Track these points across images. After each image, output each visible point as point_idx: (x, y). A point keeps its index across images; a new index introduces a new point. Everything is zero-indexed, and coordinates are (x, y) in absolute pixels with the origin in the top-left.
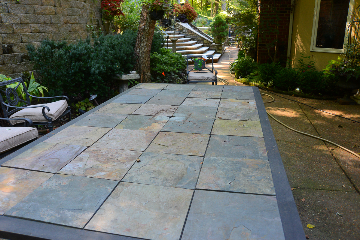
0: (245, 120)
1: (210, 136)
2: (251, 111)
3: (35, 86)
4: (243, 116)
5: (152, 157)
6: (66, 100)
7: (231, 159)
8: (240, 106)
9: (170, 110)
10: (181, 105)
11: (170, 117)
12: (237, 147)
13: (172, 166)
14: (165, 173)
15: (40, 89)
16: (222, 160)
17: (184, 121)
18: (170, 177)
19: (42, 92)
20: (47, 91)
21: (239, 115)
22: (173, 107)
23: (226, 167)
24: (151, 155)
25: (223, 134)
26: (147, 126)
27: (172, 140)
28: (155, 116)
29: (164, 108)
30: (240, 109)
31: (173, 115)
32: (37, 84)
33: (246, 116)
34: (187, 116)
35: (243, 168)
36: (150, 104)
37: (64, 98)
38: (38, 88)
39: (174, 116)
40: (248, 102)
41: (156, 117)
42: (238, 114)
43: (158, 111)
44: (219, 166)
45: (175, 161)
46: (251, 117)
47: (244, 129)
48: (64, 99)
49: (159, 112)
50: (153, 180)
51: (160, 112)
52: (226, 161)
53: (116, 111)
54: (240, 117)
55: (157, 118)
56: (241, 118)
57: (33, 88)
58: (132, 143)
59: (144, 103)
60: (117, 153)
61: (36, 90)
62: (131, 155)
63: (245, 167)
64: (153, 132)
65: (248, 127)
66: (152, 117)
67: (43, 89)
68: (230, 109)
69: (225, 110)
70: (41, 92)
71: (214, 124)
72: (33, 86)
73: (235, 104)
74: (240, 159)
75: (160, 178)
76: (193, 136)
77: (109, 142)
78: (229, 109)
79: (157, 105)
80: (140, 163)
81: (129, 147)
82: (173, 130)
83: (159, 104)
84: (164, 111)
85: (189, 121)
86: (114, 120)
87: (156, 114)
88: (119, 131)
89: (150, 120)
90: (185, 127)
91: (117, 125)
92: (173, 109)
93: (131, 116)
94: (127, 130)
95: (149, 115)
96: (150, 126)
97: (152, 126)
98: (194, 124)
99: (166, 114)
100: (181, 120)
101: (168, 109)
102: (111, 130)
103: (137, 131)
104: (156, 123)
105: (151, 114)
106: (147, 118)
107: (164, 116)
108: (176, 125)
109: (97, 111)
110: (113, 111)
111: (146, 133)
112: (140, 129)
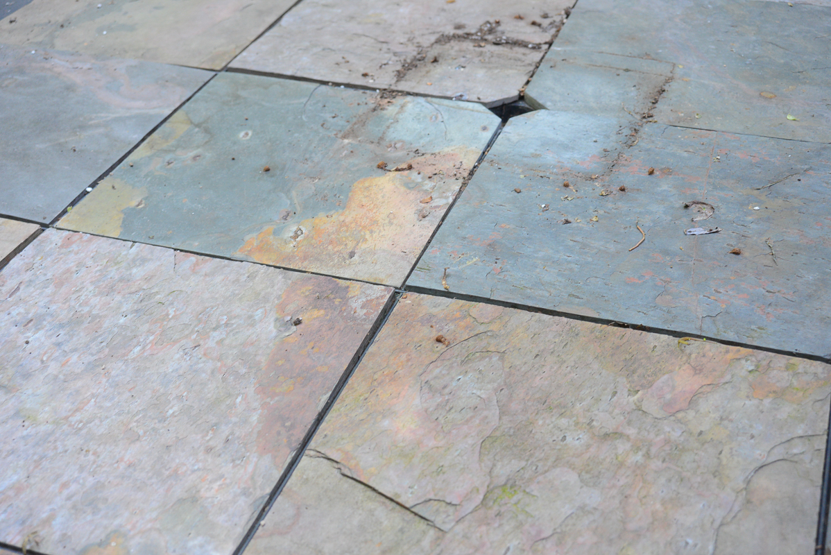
11: (506, 110)
26: (310, 208)
28: (389, 93)
31: (532, 92)
34: (634, 96)
39: (534, 106)
41: (400, 100)
51: (435, 52)
66: (370, 98)
84: (468, 45)
85: (651, 173)
86: (82, 127)
87: (400, 76)
88: (80, 265)
89: (346, 141)
90: (612, 248)
91: (93, 185)
92: (534, 23)
93: (223, 83)
94: (144, 260)
95: (348, 86)
96: (337, 217)
97: (349, 216)
98: (687, 207)
99: (481, 73)
100: (584, 156)
101: (498, 23)
102: (27, 242)
103: (219, 278)
104: (387, 183)
105: (365, 75)
106: (328, 116)
107: (460, 98)
108: (546, 209)
109: (5, 23)
110: (109, 30)
111: (282, 308)
112: (252, 240)
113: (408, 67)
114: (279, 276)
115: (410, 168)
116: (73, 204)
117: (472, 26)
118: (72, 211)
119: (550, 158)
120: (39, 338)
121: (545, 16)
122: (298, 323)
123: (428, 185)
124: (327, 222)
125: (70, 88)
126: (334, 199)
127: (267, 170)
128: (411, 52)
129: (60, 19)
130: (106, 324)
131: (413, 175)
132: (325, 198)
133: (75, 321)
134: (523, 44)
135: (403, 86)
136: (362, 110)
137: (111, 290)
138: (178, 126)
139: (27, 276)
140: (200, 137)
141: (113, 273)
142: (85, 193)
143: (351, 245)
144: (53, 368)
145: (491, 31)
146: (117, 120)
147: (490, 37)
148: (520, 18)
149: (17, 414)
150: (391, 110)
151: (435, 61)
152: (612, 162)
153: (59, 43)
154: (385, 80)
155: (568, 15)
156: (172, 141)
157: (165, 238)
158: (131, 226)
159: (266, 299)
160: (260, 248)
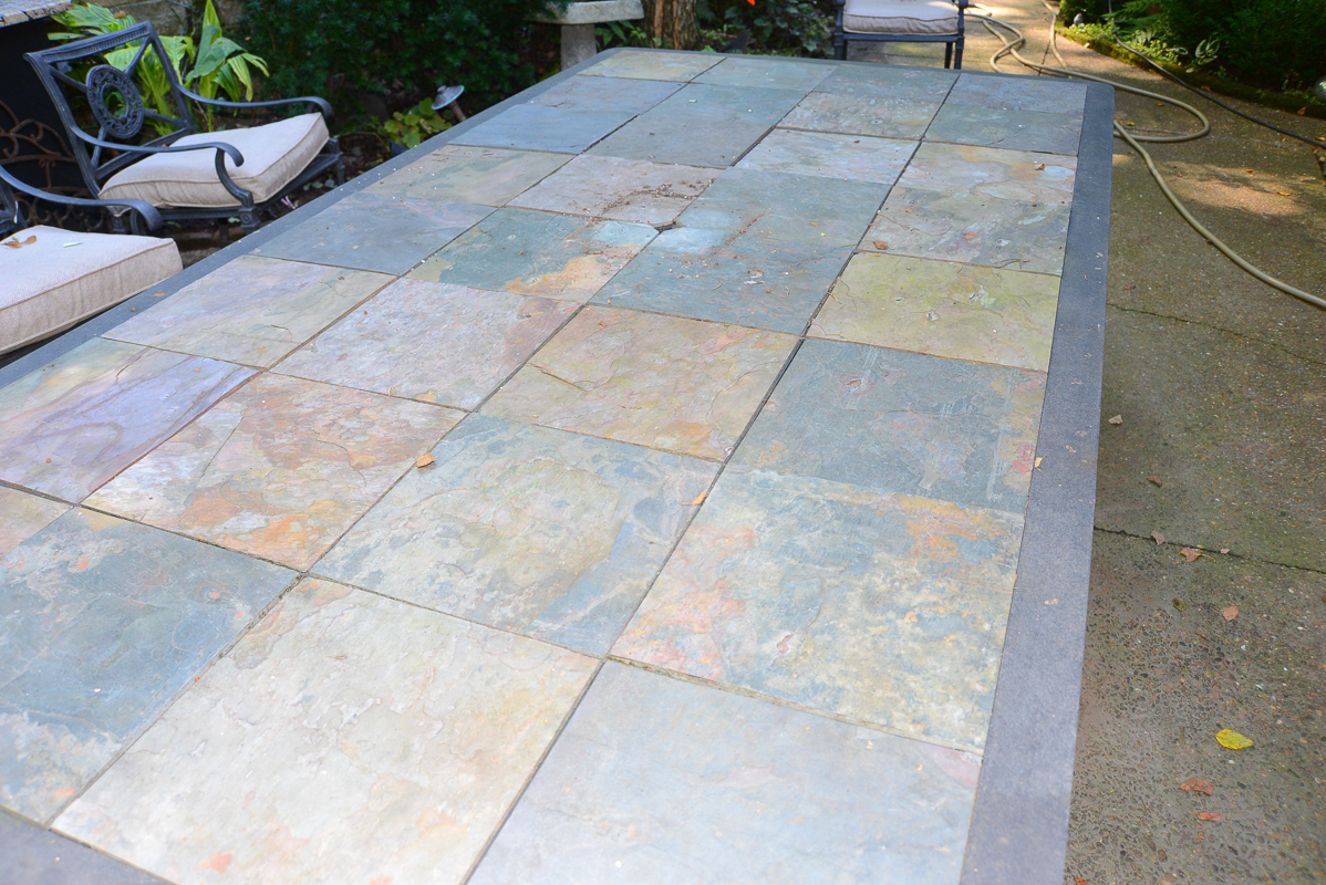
0: (992, 262)
1: (800, 344)
2: (1039, 218)
3: (221, 52)
4: (989, 243)
6: (323, 114)
7: (842, 491)
8: (996, 184)
9: (676, 189)
10: (734, 165)
11: (662, 229)
15: (238, 66)
17: (714, 251)
19: (244, 76)
20: (266, 73)
21: (974, 236)
22: (694, 176)
24: (493, 434)
26: (543, 269)
27: (622, 353)
28: (598, 219)
29: (656, 179)
30: (993, 199)
31: (680, 219)
32: (229, 45)
33: (1004, 243)
34: (738, 223)
35: (879, 555)
36: (602, 158)
37: (316, 108)
38: (230, 61)
39: (680, 226)
40: (1042, 168)
41: (602, 223)
42: (972, 227)
43: (625, 194)
44: (769, 529)
45: (585, 476)
46: (1027, 250)
47: (970, 314)
48: (313, 112)
49: (626, 201)
52: (815, 504)
53: (451, 186)
54: (974, 246)
55: (604, 233)
56: (977, 254)
57: (212, 63)
58: (440, 363)
59: (581, 149)
60: (358, 410)
61: (224, 68)
62: (409, 425)
63: (890, 550)
64: (555, 308)
65: (994, 305)
66: (586, 222)
67: (250, 66)
68: (942, 201)
69: (918, 202)
70: (241, 79)
71: (844, 275)
72: (211, 53)
73: (978, 173)
74: (886, 496)
75: (478, 571)
76: (722, 339)
77: (354, 349)
78: (939, 196)
79: (629, 163)
80: (427, 475)
81: (420, 382)
82: (649, 300)
83: (642, 158)
84: (650, 196)
85: (736, 257)
86: (421, 233)
87: (605, 210)
88: (417, 293)
89: (568, 241)
90: (703, 288)
91: (425, 260)
92: (692, 186)
93: (502, 214)
94: (451, 291)
95: (574, 215)
96: (557, 274)
97: (563, 274)
98: (749, 272)
99: (653, 210)
100: (700, 249)
101: (670, 185)
102: (389, 283)
103: (490, 299)
104: (588, 260)
105: (585, 210)
106: (560, 229)
107: (638, 222)
108: (672, 272)
109: (377, 184)
110: (438, 187)
111: (522, 310)
112: (510, 283)
113: (611, 206)
114: (522, 298)
115: (602, 253)
116: (414, 267)
117: (655, 186)
118: (414, 271)
119: (681, 249)
120: (395, 322)
121: (699, 182)
122: (529, 316)
123: (611, 261)
124: (552, 277)
125: (414, 215)
126: (559, 264)
127: (522, 253)
128: (615, 198)
129: (410, 182)
130: (430, 316)
131: (603, 256)
132: (552, 266)
134: (682, 197)
135: (606, 216)
136: (580, 227)
137: (433, 302)
138: (475, 234)
139: (389, 298)
140: (487, 238)
141: (435, 296)
142: (420, 263)
143: (563, 286)
144: (402, 333)
145: (665, 190)
146: (441, 230)
148: (685, 183)
149: (385, 349)
150: (597, 227)
153: (408, 194)
154: (596, 212)
155: (713, 181)
156: (470, 240)
157: (463, 283)
158: (444, 277)
159: (514, 307)
160: (513, 287)
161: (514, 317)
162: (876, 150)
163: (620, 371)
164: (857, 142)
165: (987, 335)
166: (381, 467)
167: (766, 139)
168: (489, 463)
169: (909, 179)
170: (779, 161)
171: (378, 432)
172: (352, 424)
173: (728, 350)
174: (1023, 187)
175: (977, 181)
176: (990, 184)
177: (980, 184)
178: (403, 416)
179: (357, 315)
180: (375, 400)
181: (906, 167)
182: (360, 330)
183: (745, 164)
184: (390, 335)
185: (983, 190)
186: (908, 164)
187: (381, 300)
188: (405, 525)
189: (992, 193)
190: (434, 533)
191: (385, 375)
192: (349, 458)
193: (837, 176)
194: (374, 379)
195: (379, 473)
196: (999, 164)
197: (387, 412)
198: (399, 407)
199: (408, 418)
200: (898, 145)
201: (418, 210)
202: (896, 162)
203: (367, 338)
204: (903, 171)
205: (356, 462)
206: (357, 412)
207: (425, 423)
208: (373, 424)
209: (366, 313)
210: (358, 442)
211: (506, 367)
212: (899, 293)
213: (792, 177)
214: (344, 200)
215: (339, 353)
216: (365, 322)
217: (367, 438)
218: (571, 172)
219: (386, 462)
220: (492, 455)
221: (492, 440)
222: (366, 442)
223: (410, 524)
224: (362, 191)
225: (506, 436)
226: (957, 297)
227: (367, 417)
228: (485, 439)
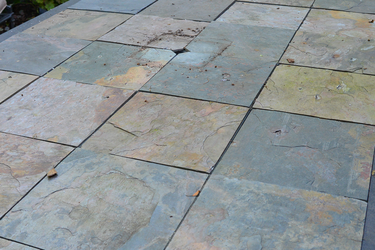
0: (348, 69)
1: (250, 111)
2: (371, 47)
4: (346, 60)
5: (87, 166)
7: (272, 188)
8: (349, 30)
9: (186, 32)
10: (215, 20)
11: (178, 52)
12: (302, 150)
13: (124, 196)
14: (98, 216)
16: (248, 190)
18: (105, 232)
21: (338, 56)
22: (194, 25)
23: (250, 215)
24: (88, 159)
25: (282, 108)
26: (116, 73)
27: (156, 116)
28: (145, 47)
29: (175, 26)
30: (348, 38)
31: (187, 48)
33: (354, 60)
34: (217, 49)
35: (292, 222)
36: (147, 16)
39: (187, 51)
40: (372, 22)
41: (147, 49)
42: (337, 52)
43: (158, 35)
44: (233, 209)
45: (137, 181)
46: (366, 63)
47: (337, 96)
49: (159, 38)
50: (60, 234)
51: (161, 37)
52: (258, 195)
53: (69, 30)
54: (339, 61)
55: (149, 54)
56: (340, 65)
58: (61, 122)
59: (137, 11)
60: (17, 147)
62: (43, 154)
63: (297, 219)
64: (122, 93)
65: (349, 91)
66: (138, 49)
68: (322, 38)
69: (310, 39)
71: (271, 78)
73: (340, 24)
74: (295, 191)
75: (79, 232)
76: (208, 109)
77: (15, 114)
78: (319, 36)
79: (161, 19)
80: (53, 181)
81: (51, 131)
82: (170, 89)
83: (168, 16)
84: (172, 36)
85: (216, 67)
86: (52, 54)
87: (148, 43)
88: (50, 85)
89: (129, 58)
90: (199, 83)
91: (55, 68)
92: (193, 31)
93: (95, 44)
94: (67, 84)
95: (132, 45)
96: (123, 76)
97: (126, 76)
98: (223, 75)
99: (173, 43)
100: (198, 63)
101: (182, 30)
102: (35, 80)
103: (88, 88)
104: (139, 68)
105: (138, 42)
106: (125, 53)
107: (165, 49)
108: (183, 75)
109: (30, 29)
110: (62, 30)
111: (104, 94)
112: (98, 80)
113: (152, 41)
114: (105, 88)
115: (146, 65)
116: (49, 72)
117: (174, 31)
118: (48, 74)
119: (188, 63)
120: (37, 100)
121: (197, 29)
122: (108, 97)
123: (151, 69)
124: (120, 77)
125: (49, 45)
126: (123, 71)
127: (105, 65)
128: (154, 37)
129: (47, 28)
130: (56, 97)
131: (147, 67)
132: (120, 71)
133: (48, 96)
134: (189, 36)
135: (149, 45)
136: (136, 51)
137: (58, 90)
138: (81, 54)
139: (35, 87)
140: (86, 57)
141: (59, 87)
142: (52, 69)
143: (126, 82)
144: (41, 106)
145: (179, 33)
146: (62, 52)
147: (179, 34)
148: (189, 29)
149: (32, 114)
150: (144, 51)
151: (160, 39)
152: (205, 64)
153: (46, 34)
154: (144, 44)
155: (204, 28)
156: (78, 58)
157: (74, 80)
158: (64, 77)
159: (100, 93)
160: (100, 82)
161: (101, 98)
162: (288, 13)
163: (156, 126)
164: (278, 9)
165: (346, 107)
166: (28, 177)
167: (232, 7)
168: (86, 174)
169: (305, 27)
170: (238, 18)
171: (28, 157)
172: (14, 153)
173: (212, 115)
174: (363, 31)
175: (340, 28)
176: (346, 30)
177: (341, 30)
178: (41, 149)
179: (18, 96)
180: (26, 141)
181: (303, 21)
182: (19, 104)
183: (220, 20)
184: (35, 107)
185: (342, 33)
186: (304, 19)
187: (31, 89)
188: (40, 207)
189: (347, 34)
190: (56, 212)
191: (32, 128)
192: (11, 171)
193: (268, 26)
194: (26, 130)
195: (27, 179)
196: (351, 20)
197: (32, 147)
198: (38, 145)
199: (42, 150)
200: (299, 10)
201: (52, 42)
202: (298, 19)
203: (23, 108)
204: (302, 23)
205: (15, 174)
206: (16, 148)
207: (52, 153)
208: (25, 153)
209: (22, 95)
210: (16, 163)
211: (96, 124)
212: (300, 85)
213: (245, 27)
214: (13, 37)
215: (8, 116)
216: (22, 100)
217: (21, 161)
218: (131, 23)
219: (31, 174)
220: (87, 170)
221: (87, 162)
222: (20, 163)
223: (43, 206)
224: (22, 32)
225: (95, 160)
226: (330, 87)
227: (21, 150)
228: (84, 161)
